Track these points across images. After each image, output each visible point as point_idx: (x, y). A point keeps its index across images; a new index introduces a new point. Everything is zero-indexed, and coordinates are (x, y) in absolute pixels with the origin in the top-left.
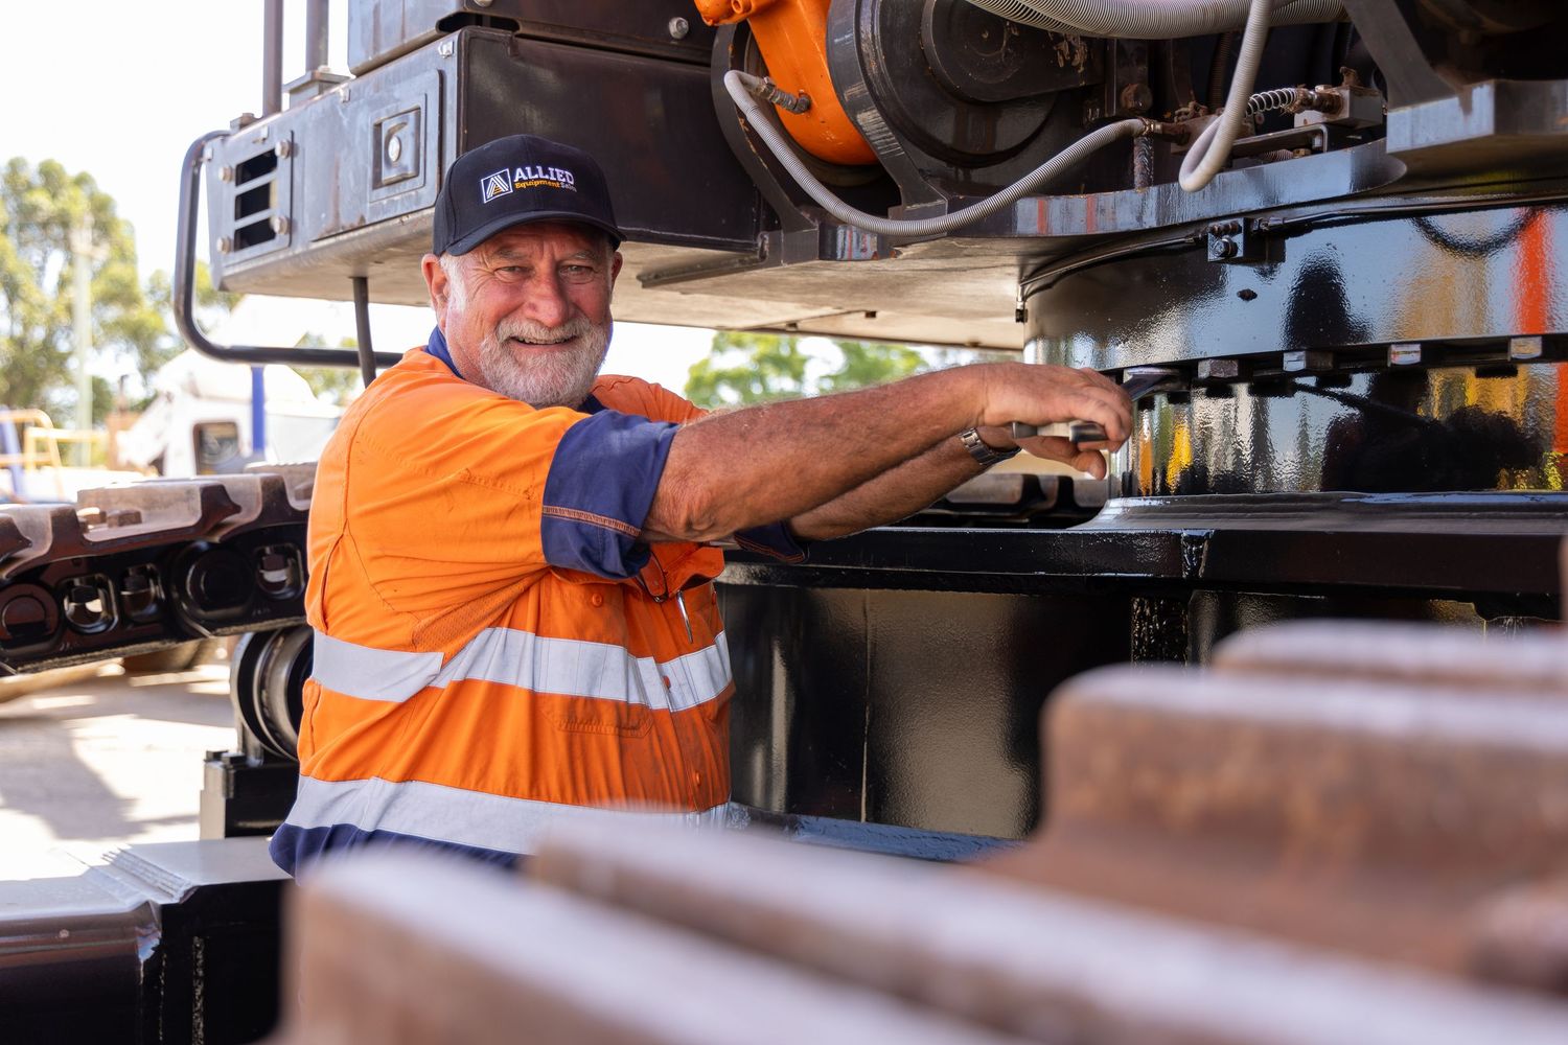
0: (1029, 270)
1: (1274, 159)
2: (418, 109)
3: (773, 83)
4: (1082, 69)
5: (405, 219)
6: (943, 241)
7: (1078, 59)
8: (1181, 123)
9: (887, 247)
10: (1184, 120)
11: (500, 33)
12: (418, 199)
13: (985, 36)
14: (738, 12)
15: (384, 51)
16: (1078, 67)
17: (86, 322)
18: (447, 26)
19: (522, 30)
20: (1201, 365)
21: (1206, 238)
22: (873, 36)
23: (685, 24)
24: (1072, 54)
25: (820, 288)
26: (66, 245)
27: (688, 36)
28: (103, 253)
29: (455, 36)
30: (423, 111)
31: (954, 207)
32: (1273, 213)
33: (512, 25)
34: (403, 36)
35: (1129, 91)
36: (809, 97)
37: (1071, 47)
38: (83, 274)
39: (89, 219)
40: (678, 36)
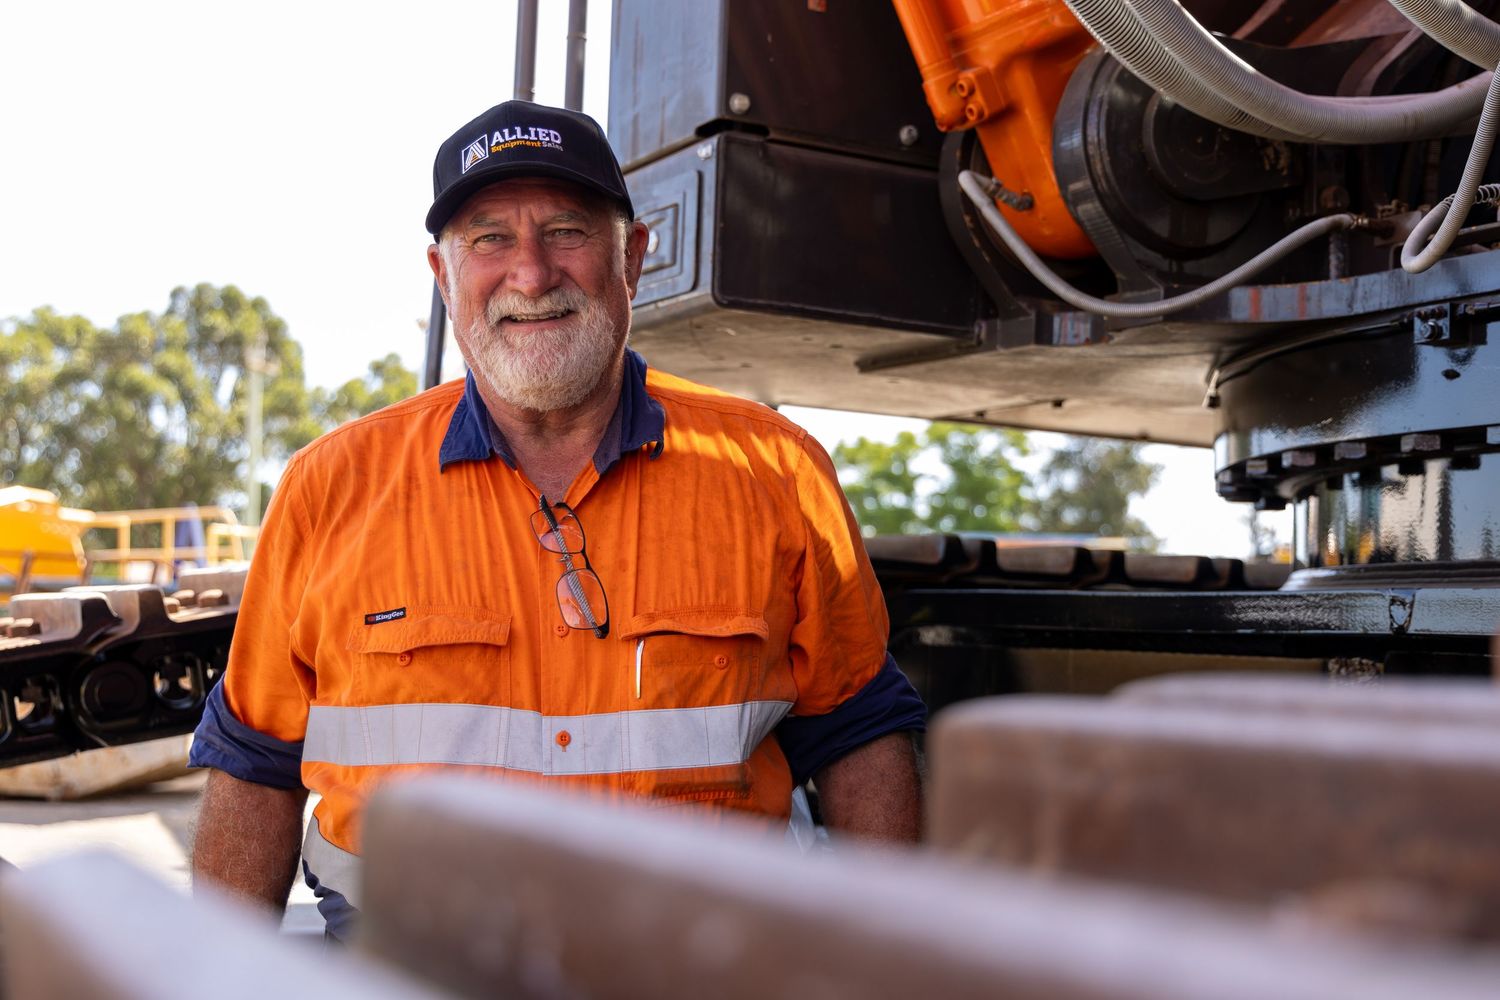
0: (1224, 356)
1: (1470, 252)
2: (676, 206)
3: (1001, 182)
4: (1285, 173)
5: (660, 304)
6: (1158, 326)
7: (1283, 162)
8: (1385, 219)
9: (1102, 330)
10: (1388, 216)
11: (754, 138)
12: (675, 286)
13: (1200, 141)
14: (972, 118)
15: (642, 155)
16: (1282, 170)
17: (256, 431)
18: (704, 132)
19: (773, 135)
20: (1404, 441)
21: (1411, 323)
22: (1099, 140)
23: (915, 132)
24: (1277, 158)
25: (1023, 374)
26: (241, 363)
27: (917, 143)
28: (275, 369)
29: (714, 140)
30: (681, 207)
31: (1169, 295)
32: (1477, 299)
33: (762, 130)
34: (662, 140)
35: (1328, 193)
36: (1032, 197)
37: (1277, 153)
38: (255, 387)
39: (263, 337)
40: (908, 143)
